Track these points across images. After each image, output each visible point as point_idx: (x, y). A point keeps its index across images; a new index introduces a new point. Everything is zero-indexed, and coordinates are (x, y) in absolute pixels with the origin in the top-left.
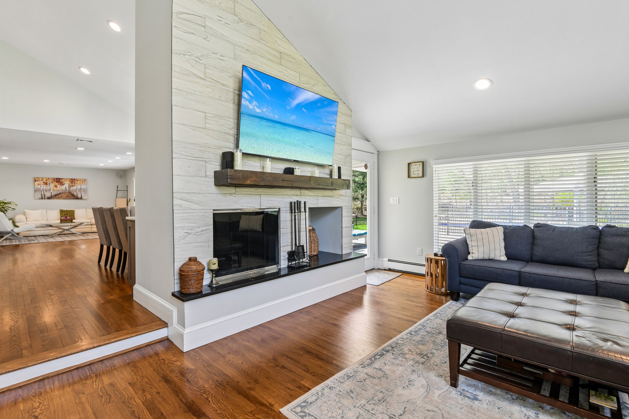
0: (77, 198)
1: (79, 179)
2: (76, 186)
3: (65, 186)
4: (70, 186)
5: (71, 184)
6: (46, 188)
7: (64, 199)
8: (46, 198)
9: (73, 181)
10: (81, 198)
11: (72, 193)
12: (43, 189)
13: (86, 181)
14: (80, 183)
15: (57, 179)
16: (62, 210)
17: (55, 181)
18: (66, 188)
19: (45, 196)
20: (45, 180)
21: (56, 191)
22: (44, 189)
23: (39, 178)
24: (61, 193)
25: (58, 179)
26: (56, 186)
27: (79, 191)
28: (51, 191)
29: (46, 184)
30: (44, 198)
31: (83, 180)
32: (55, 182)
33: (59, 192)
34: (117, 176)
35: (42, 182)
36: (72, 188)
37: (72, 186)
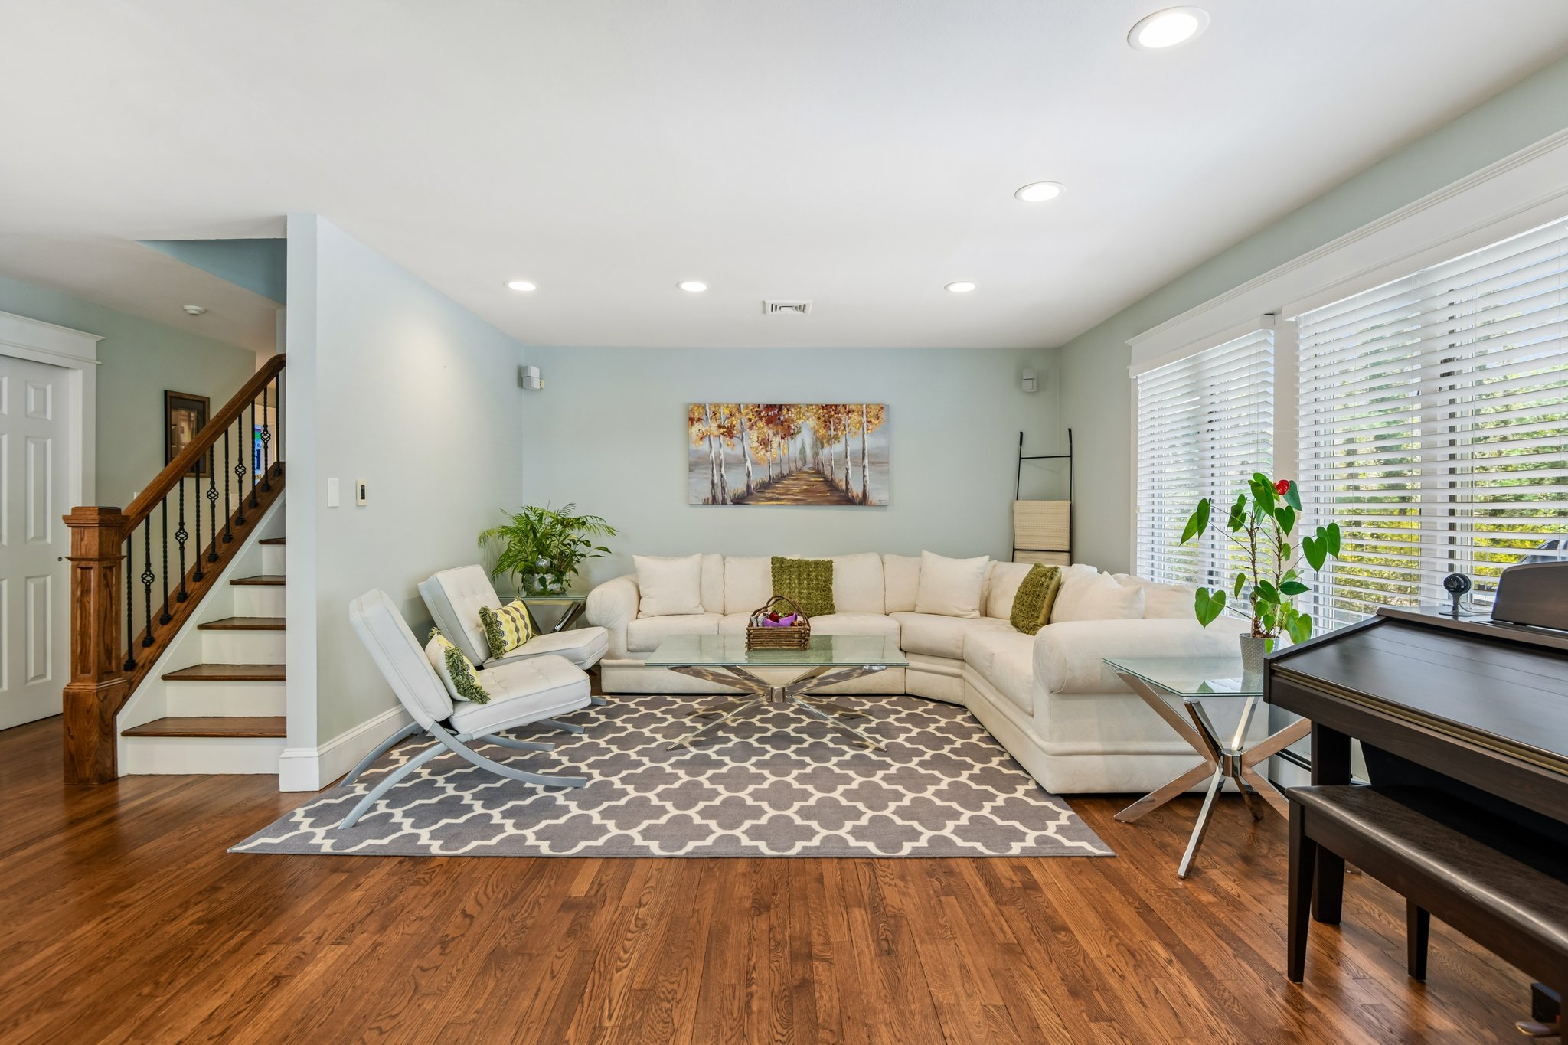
0: (846, 499)
1: (857, 406)
2: (843, 440)
3: (799, 438)
4: (820, 442)
5: (822, 432)
6: (729, 450)
7: (797, 502)
8: (728, 501)
9: (830, 414)
10: (864, 501)
11: (828, 473)
12: (718, 456)
13: (883, 415)
14: (861, 423)
15: (769, 407)
16: (782, 560)
17: (761, 418)
18: (803, 450)
19: (723, 488)
20: (724, 412)
21: (766, 466)
22: (722, 457)
23: (704, 407)
24: (784, 477)
25: (775, 406)
26: (765, 443)
27: (854, 464)
28: (749, 464)
29: (729, 432)
30: (720, 499)
31: (874, 411)
32: (761, 424)
33: (778, 472)
34: (1020, 379)
35: (714, 426)
36: (826, 450)
37: (828, 442)
